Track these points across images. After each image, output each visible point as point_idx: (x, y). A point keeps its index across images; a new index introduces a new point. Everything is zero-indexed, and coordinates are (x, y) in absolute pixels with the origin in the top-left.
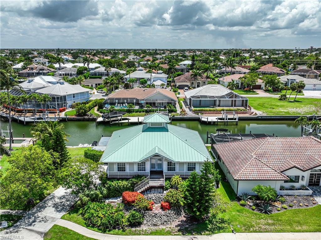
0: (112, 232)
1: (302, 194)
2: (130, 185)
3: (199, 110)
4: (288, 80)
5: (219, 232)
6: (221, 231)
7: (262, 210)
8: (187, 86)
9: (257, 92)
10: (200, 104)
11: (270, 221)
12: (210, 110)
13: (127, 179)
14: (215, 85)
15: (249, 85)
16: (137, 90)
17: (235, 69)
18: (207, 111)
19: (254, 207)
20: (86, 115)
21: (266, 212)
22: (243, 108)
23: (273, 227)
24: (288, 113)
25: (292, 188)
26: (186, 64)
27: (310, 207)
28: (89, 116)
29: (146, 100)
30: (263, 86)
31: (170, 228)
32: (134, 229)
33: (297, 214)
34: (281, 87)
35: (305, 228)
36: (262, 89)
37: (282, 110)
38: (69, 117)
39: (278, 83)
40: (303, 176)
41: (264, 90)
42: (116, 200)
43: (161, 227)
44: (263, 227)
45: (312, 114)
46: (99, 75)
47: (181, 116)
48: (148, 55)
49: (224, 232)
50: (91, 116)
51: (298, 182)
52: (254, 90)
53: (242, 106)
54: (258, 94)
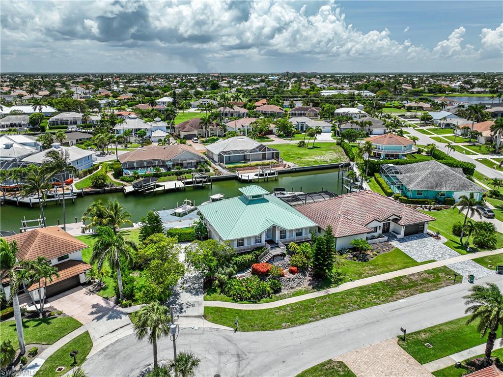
0: (261, 302)
1: (381, 241)
2: (254, 257)
3: (233, 167)
4: (298, 122)
5: (342, 283)
6: (343, 282)
7: (362, 260)
8: (195, 136)
9: (272, 139)
10: (230, 160)
11: (371, 267)
12: (245, 167)
13: (249, 253)
14: (241, 137)
15: (261, 131)
16: (156, 149)
17: (234, 109)
18: (241, 167)
19: (355, 258)
20: (106, 186)
21: (365, 261)
22: (274, 161)
23: (376, 271)
24: (316, 162)
25: (373, 238)
26: (166, 102)
27: (391, 251)
28: (110, 186)
29: (174, 160)
30: (275, 130)
31: (305, 288)
32: (277, 295)
33: (386, 258)
34: (293, 131)
35: (396, 267)
36: (274, 134)
37: (310, 160)
38: (85, 190)
39: (291, 127)
40: (380, 227)
41: (277, 136)
42: (244, 274)
43: (298, 288)
44: (369, 272)
45: (337, 161)
46: (62, 124)
47: (216, 176)
48: (100, 87)
49: (345, 282)
50: (111, 186)
51: (376, 232)
52: (267, 136)
53: (273, 158)
54: (273, 141)
